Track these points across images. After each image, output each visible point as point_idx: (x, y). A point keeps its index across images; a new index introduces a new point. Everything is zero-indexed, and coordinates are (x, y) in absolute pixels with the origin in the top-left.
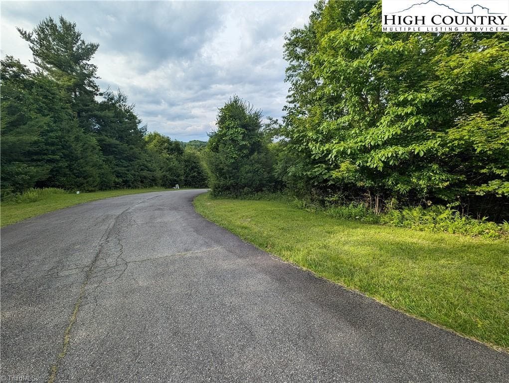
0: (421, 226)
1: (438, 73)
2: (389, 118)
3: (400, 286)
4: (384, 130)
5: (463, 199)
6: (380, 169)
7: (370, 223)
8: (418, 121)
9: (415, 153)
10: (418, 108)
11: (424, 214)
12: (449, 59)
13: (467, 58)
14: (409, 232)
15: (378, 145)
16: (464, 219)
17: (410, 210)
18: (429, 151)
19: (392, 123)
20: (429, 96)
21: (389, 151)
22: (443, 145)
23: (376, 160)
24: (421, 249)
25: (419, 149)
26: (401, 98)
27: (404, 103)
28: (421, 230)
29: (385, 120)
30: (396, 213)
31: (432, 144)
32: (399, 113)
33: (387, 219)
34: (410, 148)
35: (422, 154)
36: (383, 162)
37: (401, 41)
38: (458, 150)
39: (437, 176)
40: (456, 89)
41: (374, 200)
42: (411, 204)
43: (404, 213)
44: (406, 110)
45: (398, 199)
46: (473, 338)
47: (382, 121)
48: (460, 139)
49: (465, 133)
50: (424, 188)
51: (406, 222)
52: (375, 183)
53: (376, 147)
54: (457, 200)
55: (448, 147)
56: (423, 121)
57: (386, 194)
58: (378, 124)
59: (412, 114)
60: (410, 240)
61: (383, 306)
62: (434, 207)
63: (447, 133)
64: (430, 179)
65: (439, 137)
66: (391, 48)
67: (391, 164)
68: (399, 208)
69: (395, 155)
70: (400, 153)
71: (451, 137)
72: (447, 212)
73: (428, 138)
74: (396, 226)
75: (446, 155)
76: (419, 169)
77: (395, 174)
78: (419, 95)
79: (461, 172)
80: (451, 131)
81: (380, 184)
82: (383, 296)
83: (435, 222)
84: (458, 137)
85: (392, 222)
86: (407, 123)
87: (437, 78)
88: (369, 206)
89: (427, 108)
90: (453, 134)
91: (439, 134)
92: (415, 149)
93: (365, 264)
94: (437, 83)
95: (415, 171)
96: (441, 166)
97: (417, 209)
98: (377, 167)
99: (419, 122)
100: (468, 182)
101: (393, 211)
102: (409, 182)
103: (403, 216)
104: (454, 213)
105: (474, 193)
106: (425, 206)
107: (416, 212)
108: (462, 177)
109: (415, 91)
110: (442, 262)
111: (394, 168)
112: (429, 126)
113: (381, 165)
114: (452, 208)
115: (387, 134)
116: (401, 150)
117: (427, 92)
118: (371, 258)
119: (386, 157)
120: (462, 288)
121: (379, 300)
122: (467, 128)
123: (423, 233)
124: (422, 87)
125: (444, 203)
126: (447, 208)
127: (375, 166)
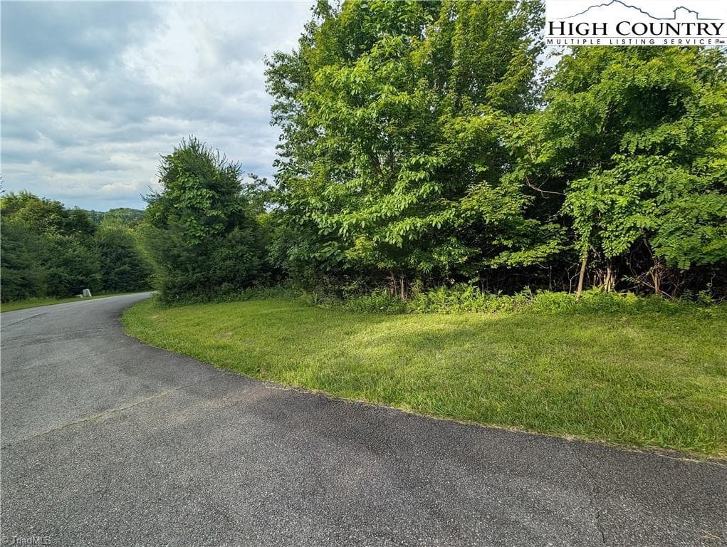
0: (448, 309)
1: (445, 136)
2: (403, 184)
3: (428, 384)
4: (399, 199)
5: (482, 274)
6: (400, 245)
7: (397, 313)
8: (432, 188)
9: (433, 225)
10: (430, 173)
11: (449, 295)
12: (453, 120)
13: (469, 122)
14: (436, 317)
15: (395, 216)
16: (483, 295)
17: (436, 291)
18: (446, 223)
19: (407, 190)
20: (440, 160)
21: (406, 224)
22: (458, 216)
23: (395, 234)
24: (447, 335)
25: (436, 220)
26: (413, 161)
27: (416, 167)
28: (448, 313)
29: (399, 186)
30: (422, 297)
31: (448, 214)
32: (413, 179)
33: (413, 306)
34: (428, 219)
35: (439, 226)
36: (402, 236)
37: (406, 93)
38: (471, 222)
39: (456, 250)
40: (463, 155)
41: (399, 284)
42: (437, 285)
43: (430, 296)
44: (419, 175)
45: (422, 280)
46: (494, 426)
47: (397, 187)
48: (472, 209)
49: (474, 203)
50: (445, 265)
51: (432, 306)
52: (397, 262)
53: (394, 219)
54: (476, 275)
55: (463, 218)
56: (436, 188)
57: (410, 275)
58: (393, 190)
59: (425, 179)
60: (437, 327)
61: (409, 415)
62: (457, 286)
63: (460, 202)
64: (450, 254)
65: (454, 207)
66: (397, 99)
67: (410, 238)
68: (425, 291)
69: (413, 228)
70: (419, 225)
71: (464, 207)
72: (469, 289)
73: (444, 208)
74: (423, 312)
75: (462, 227)
76: (440, 243)
77: (417, 251)
78: (430, 158)
79: (478, 245)
80: (463, 200)
81: (403, 264)
82: (409, 403)
83: (460, 302)
84: (470, 207)
85: (419, 308)
86: (422, 191)
87: (445, 141)
88: (394, 292)
89: (440, 174)
90: (465, 203)
91: (453, 204)
92: (432, 221)
93: (390, 367)
94: (445, 147)
95: (436, 246)
96: (458, 238)
97: (442, 289)
98: (396, 243)
99: (434, 189)
100: (483, 255)
101: (419, 294)
102: (432, 259)
103: (430, 299)
104: (475, 289)
105: (489, 266)
106: (449, 286)
107: (441, 293)
108: (478, 250)
109: (426, 153)
110: (467, 346)
111: (414, 243)
112: (443, 194)
113: (400, 240)
114: (474, 284)
115: (403, 203)
116: (419, 222)
117: (437, 155)
118: (397, 357)
119: (404, 231)
120: (484, 371)
121: (405, 408)
122: (476, 197)
123: (449, 317)
124: (433, 149)
125: (466, 280)
126: (469, 284)
127: (394, 242)
